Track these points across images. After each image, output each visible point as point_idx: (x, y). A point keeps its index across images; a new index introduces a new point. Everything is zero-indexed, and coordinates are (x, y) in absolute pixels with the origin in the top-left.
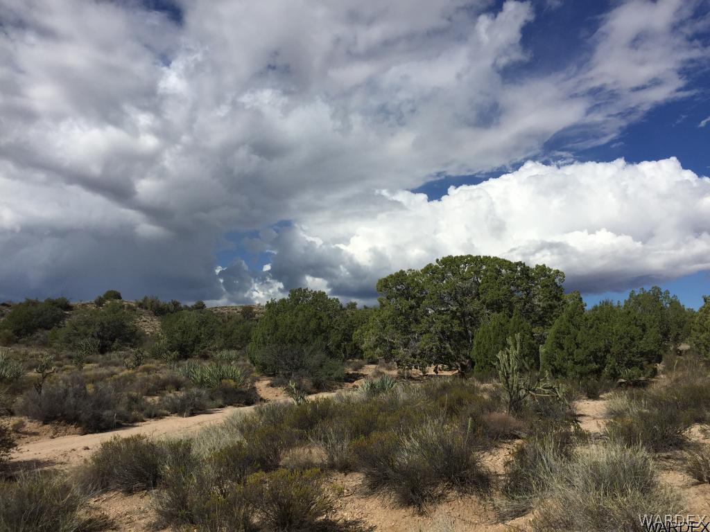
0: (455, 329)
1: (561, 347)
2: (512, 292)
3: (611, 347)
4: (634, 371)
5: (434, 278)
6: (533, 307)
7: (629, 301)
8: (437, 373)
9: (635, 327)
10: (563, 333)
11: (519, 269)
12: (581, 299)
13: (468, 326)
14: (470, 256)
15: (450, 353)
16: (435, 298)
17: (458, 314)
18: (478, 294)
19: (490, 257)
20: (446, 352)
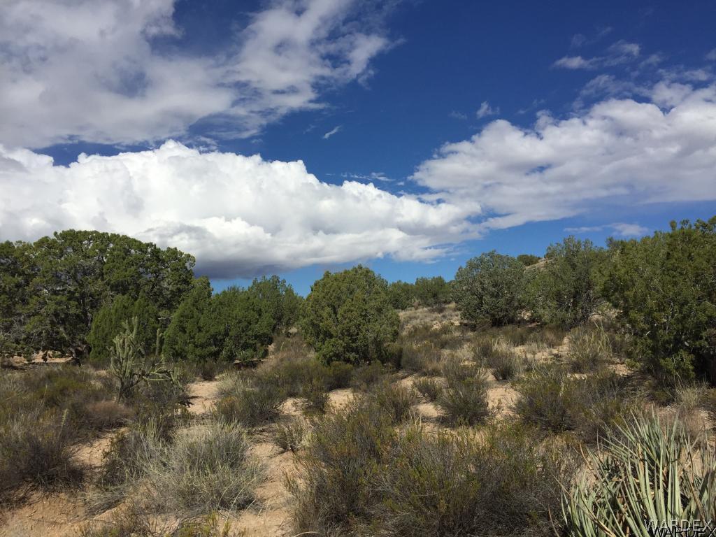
0: (72, 311)
1: (183, 330)
2: (140, 275)
3: (230, 330)
4: (249, 352)
5: (50, 253)
6: (161, 291)
7: (252, 288)
8: (45, 360)
9: (252, 312)
10: (187, 317)
11: (149, 250)
12: (209, 284)
13: (88, 308)
14: (96, 232)
15: (64, 338)
16: (49, 275)
17: (77, 295)
18: (102, 275)
19: (118, 235)
20: (58, 337)
